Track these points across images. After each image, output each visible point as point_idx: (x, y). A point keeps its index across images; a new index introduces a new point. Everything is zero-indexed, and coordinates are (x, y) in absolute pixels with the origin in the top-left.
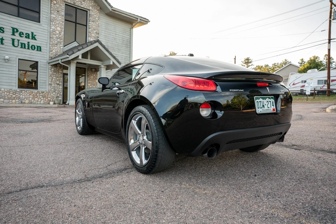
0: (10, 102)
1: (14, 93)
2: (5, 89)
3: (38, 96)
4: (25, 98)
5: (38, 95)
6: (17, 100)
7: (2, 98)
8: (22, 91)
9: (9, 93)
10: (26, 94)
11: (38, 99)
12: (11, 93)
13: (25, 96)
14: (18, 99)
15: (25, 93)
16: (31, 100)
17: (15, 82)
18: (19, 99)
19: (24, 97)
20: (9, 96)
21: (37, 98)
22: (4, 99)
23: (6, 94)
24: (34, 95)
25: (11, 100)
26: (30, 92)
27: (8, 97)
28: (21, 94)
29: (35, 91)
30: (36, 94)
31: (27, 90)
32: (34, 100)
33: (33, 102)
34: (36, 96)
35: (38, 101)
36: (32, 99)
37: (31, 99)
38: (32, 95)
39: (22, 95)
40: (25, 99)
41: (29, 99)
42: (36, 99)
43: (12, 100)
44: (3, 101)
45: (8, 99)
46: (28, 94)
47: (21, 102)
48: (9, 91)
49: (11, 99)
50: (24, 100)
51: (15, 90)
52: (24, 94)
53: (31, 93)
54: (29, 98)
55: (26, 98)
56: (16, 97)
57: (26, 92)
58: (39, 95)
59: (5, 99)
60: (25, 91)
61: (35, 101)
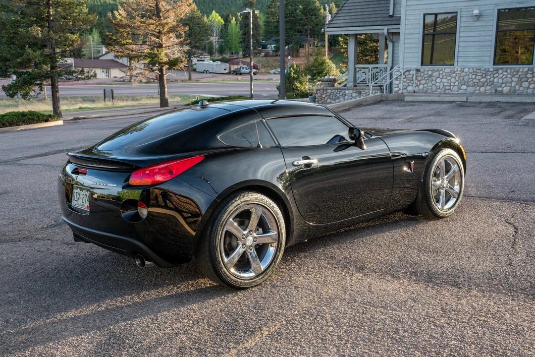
0: (476, 90)
1: (484, 75)
2: (469, 68)
3: (528, 78)
4: (502, 83)
5: (529, 76)
6: (488, 88)
7: (464, 84)
8: (497, 70)
9: (476, 75)
10: (504, 76)
11: (530, 84)
12: (478, 74)
13: (503, 79)
14: (490, 85)
15: (504, 73)
16: (515, 87)
17: (489, 55)
18: (492, 86)
19: (500, 81)
20: (475, 80)
21: (527, 81)
22: (467, 86)
23: (470, 78)
24: (521, 77)
25: (478, 88)
26: (512, 70)
27: (473, 83)
28: (495, 76)
29: (523, 68)
30: (526, 75)
31: (507, 69)
32: (521, 86)
33: (519, 90)
34: (526, 79)
35: (528, 88)
36: (517, 84)
37: (513, 84)
38: (516, 76)
39: (497, 77)
40: (503, 85)
41: (510, 85)
42: (525, 84)
43: (480, 87)
44: (466, 90)
45: (473, 86)
46: (509, 76)
47: (494, 91)
48: (476, 72)
49: (478, 86)
50: (501, 86)
51: (485, 70)
52: (502, 75)
53: (514, 73)
54: (511, 83)
55: (506, 83)
56: (487, 81)
57: (506, 71)
58: (531, 76)
59: (469, 86)
60: (504, 70)
61: (521, 89)
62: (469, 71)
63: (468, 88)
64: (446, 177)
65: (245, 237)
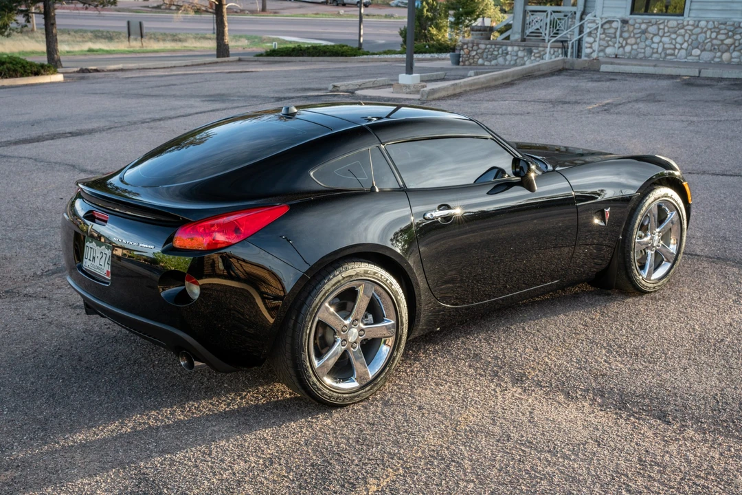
0: (715, 57)
1: (730, 33)
2: (708, 22)
6: (736, 54)
7: (697, 48)
9: (718, 33)
12: (722, 32)
14: (740, 50)
20: (715, 42)
22: (702, 51)
23: (708, 36)
25: (718, 54)
27: (712, 45)
43: (723, 53)
44: (699, 56)
45: (711, 50)
48: (718, 28)
49: (719, 51)
51: (733, 25)
56: (734, 43)
59: (704, 50)
62: (706, 26)
63: (703, 53)
64: (658, 230)
65: (345, 329)
